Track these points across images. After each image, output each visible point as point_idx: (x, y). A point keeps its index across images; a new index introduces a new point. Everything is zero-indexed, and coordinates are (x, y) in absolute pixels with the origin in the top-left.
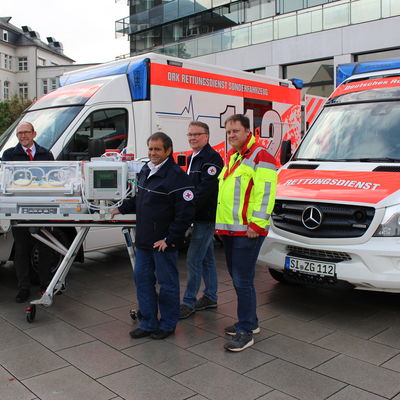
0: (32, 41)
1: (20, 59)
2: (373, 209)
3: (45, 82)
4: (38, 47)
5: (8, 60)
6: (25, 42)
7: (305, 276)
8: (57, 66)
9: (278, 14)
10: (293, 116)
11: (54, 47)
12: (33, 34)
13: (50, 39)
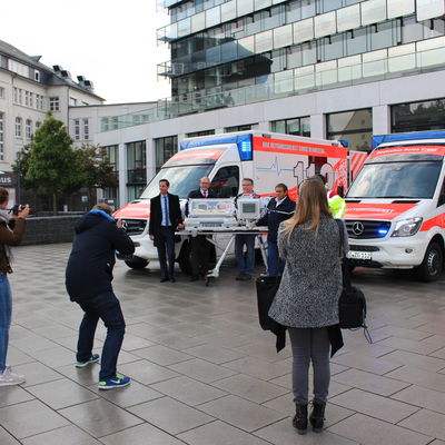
0: (63, 80)
1: (52, 99)
2: (390, 223)
3: (77, 122)
4: (70, 86)
5: (40, 100)
6: (57, 82)
7: (354, 260)
8: (87, 106)
9: (319, 61)
10: (341, 166)
11: (84, 86)
12: (65, 73)
13: (80, 78)
